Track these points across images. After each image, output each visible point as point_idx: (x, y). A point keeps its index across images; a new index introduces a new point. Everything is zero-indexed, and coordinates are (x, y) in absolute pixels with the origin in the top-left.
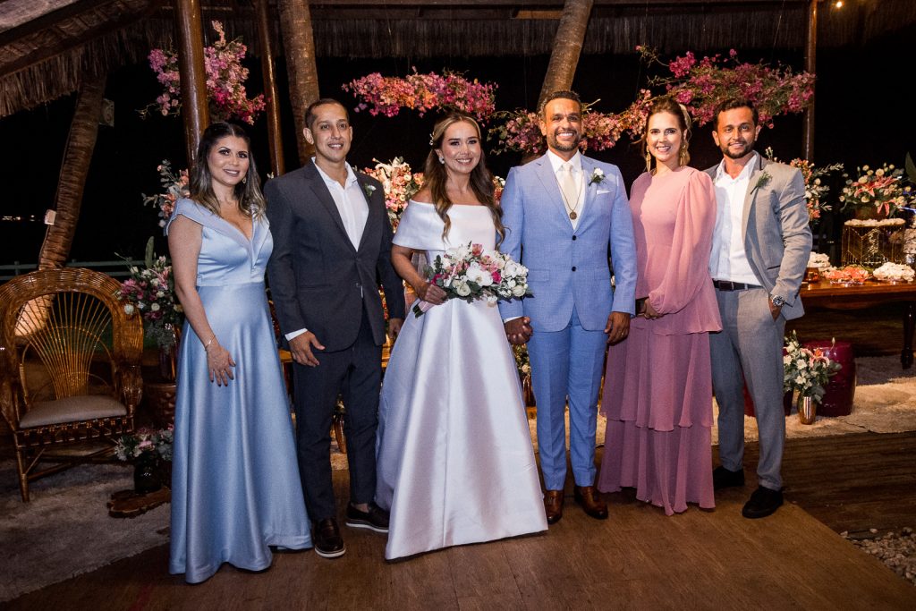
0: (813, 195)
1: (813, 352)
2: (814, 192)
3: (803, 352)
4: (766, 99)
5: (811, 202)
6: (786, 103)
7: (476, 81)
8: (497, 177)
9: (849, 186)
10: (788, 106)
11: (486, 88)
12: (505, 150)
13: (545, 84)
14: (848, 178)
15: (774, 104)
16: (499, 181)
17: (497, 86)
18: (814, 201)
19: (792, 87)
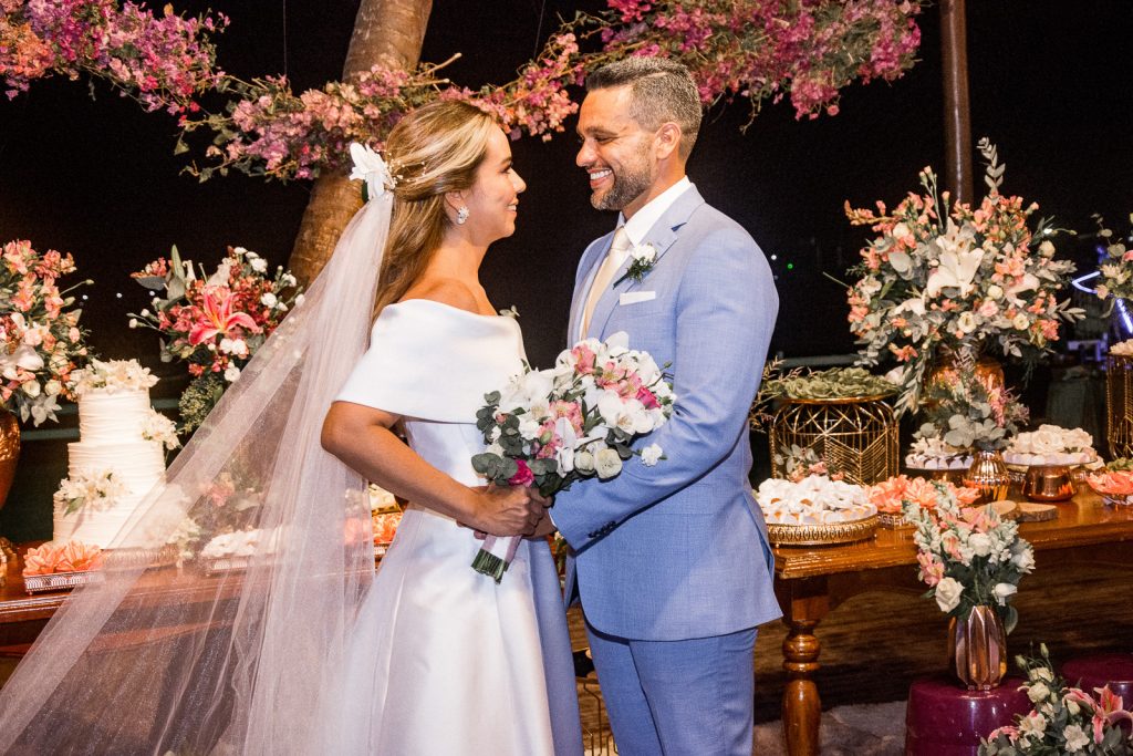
0: (1043, 281)
1: (1097, 697)
2: (1044, 273)
3: (1073, 700)
4: (823, 49)
5: (1040, 301)
6: (867, 58)
7: (168, 9)
8: (240, 250)
9: (1117, 260)
10: (871, 66)
11: (193, 25)
12: (224, 172)
13: (362, 16)
14: (1113, 240)
15: (840, 61)
16: (245, 260)
17: (227, 22)
18: (1046, 299)
19: (877, 25)
